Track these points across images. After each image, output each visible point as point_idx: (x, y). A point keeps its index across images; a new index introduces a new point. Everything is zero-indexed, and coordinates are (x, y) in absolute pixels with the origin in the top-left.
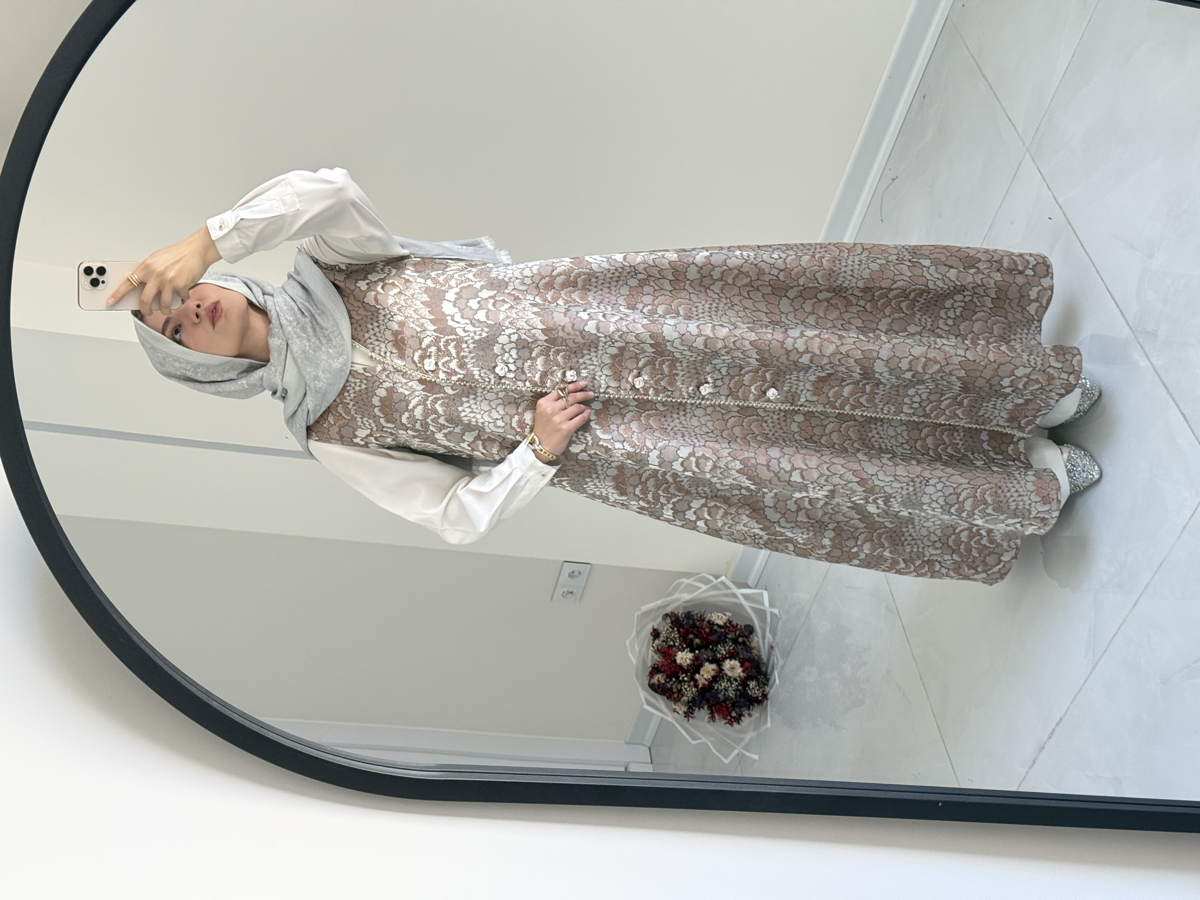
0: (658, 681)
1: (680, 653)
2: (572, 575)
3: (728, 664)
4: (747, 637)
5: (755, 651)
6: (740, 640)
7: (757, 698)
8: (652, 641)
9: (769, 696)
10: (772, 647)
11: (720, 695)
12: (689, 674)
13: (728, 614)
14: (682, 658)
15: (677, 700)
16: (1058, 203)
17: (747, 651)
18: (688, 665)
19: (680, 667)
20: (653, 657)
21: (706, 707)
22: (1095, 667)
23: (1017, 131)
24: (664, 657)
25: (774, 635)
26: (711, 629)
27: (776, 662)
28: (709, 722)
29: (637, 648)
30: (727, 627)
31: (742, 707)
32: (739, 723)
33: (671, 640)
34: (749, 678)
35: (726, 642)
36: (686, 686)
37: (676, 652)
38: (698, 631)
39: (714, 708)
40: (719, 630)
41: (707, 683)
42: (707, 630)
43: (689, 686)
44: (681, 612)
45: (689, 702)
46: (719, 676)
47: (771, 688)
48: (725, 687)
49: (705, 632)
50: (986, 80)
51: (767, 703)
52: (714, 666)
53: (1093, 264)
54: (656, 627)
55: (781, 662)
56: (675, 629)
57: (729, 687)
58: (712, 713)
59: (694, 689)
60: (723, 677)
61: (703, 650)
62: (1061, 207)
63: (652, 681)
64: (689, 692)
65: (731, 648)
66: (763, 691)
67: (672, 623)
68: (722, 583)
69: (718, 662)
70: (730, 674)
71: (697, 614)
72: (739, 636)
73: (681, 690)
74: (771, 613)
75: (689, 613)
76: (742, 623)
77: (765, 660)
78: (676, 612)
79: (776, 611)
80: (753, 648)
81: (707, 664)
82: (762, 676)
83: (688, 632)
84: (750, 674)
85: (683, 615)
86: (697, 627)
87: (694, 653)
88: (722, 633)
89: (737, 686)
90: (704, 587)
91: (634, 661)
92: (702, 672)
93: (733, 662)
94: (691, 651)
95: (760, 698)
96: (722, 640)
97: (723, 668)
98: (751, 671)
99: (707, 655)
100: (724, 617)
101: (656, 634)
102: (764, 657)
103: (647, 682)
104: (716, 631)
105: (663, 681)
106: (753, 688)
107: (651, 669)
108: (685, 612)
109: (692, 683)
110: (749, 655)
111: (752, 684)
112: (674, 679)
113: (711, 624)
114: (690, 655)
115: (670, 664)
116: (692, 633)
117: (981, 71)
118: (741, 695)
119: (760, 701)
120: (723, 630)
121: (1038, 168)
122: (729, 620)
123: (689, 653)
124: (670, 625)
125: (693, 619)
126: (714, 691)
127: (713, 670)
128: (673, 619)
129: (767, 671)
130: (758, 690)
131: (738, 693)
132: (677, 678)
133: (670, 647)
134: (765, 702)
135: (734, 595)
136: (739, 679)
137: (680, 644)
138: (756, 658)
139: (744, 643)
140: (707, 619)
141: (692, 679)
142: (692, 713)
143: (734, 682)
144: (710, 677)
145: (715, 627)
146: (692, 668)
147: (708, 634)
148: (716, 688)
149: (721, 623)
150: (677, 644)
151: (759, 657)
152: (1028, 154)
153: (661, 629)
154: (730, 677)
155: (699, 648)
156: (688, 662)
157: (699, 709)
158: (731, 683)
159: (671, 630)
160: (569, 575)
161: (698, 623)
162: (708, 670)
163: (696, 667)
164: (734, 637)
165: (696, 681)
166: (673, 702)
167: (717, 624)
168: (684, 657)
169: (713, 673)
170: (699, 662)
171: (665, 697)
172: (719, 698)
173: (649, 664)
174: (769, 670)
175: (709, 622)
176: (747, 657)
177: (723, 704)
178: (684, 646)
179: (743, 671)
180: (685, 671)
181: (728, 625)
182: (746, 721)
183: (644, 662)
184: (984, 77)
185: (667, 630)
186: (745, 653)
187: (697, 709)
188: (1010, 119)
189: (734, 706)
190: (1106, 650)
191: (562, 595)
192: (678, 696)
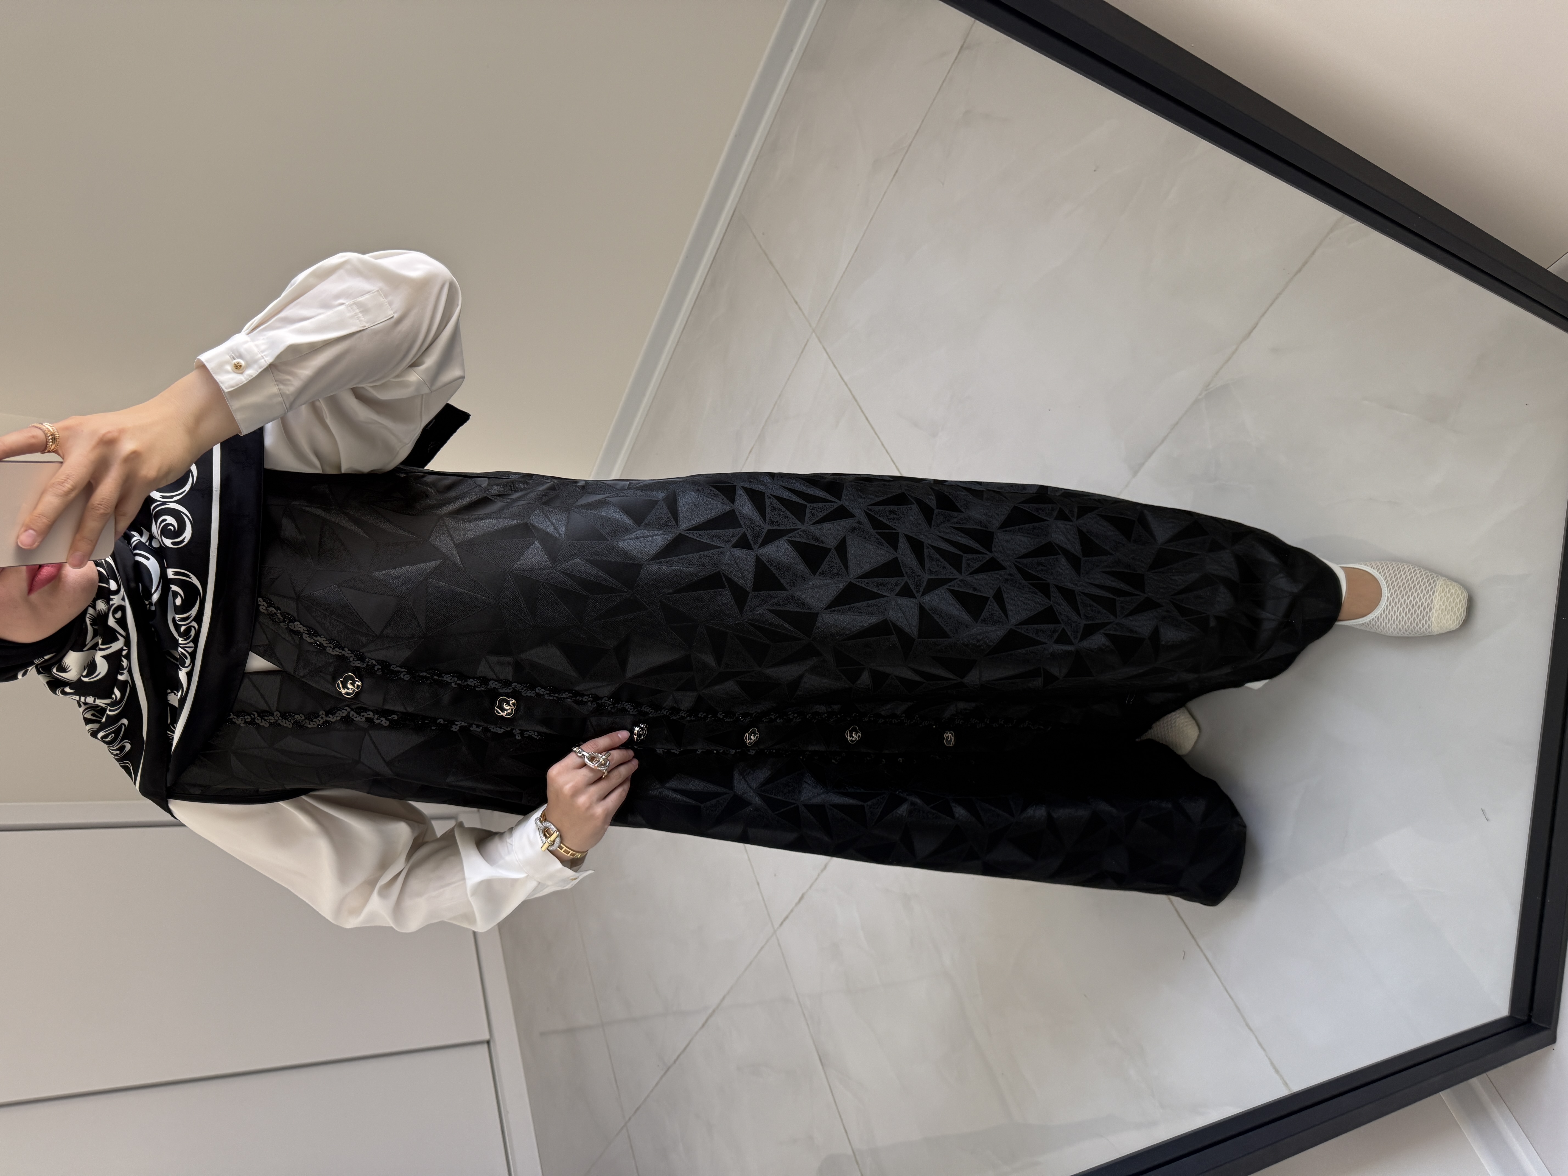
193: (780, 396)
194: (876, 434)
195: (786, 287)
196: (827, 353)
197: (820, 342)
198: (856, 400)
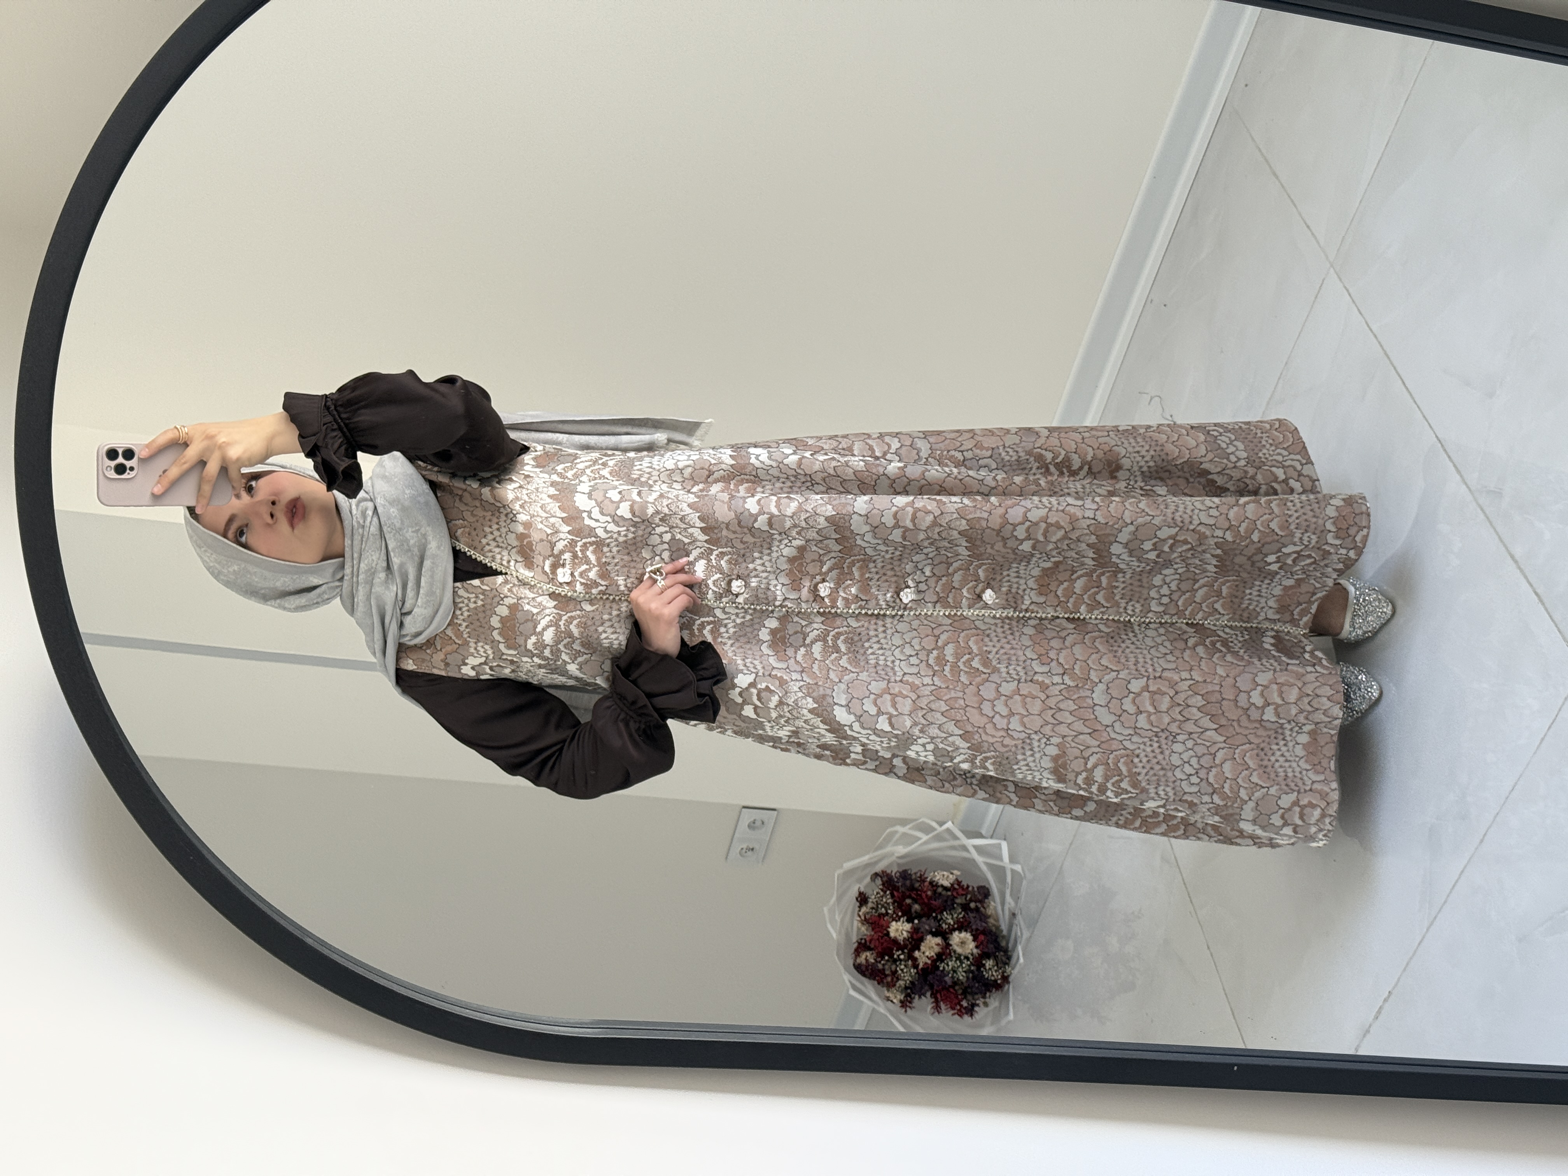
0: (867, 960)
1: (894, 923)
2: (752, 826)
3: (957, 937)
4: (981, 902)
5: (991, 921)
6: (972, 905)
7: (996, 981)
8: (858, 909)
9: (1011, 979)
10: (1014, 915)
11: (947, 979)
12: (906, 951)
13: (955, 872)
14: (897, 930)
15: (890, 986)
16: (1371, 330)
17: (981, 920)
18: (905, 938)
19: (895, 941)
20: (859, 929)
21: (928, 994)
22: (1432, 924)
23: (1318, 242)
24: (873, 929)
25: (1017, 899)
26: (935, 892)
27: (1019, 934)
28: (933, 1013)
29: (838, 918)
30: (955, 889)
31: (976, 994)
32: (972, 1015)
33: (883, 906)
34: (985, 955)
35: (954, 908)
36: (902, 967)
37: (890, 923)
38: (917, 895)
39: (939, 996)
40: (944, 893)
41: (929, 962)
42: (929, 893)
43: (905, 966)
44: (894, 870)
45: (906, 988)
46: (945, 953)
47: (1013, 969)
48: (953, 967)
49: (927, 895)
50: (1277, 177)
51: (1008, 989)
52: (938, 940)
53: (1418, 407)
54: (862, 890)
55: (1026, 934)
56: (888, 892)
57: (958, 967)
58: (937, 1002)
59: (912, 970)
60: (950, 954)
61: (924, 919)
62: (1375, 336)
63: (858, 961)
64: (907, 974)
65: (961, 916)
66: (1003, 972)
67: (883, 884)
68: (948, 830)
69: (944, 935)
70: (959, 950)
71: (915, 873)
72: (971, 900)
73: (896, 971)
74: (1012, 870)
75: (905, 871)
76: (974, 884)
77: (1005, 932)
78: (889, 871)
79: (1018, 868)
80: (989, 917)
81: (929, 937)
82: (1002, 953)
83: (904, 897)
84: (986, 950)
85: (898, 874)
86: (917, 890)
87: (913, 923)
88: (948, 896)
89: (969, 966)
90: (925, 838)
91: (835, 935)
92: (922, 948)
93: (963, 934)
94: (908, 921)
95: (999, 982)
96: (948, 905)
97: (951, 942)
98: (987, 947)
99: (929, 925)
100: (951, 876)
101: (862, 899)
102: (1004, 927)
103: (851, 962)
104: (940, 894)
105: (873, 961)
106: (990, 969)
107: (856, 945)
108: (901, 870)
109: (910, 962)
110: (984, 924)
111: (989, 963)
112: (887, 958)
113: (933, 885)
114: (908, 926)
115: (882, 937)
116: (910, 897)
117: (1270, 167)
118: (974, 978)
119: (999, 985)
120: (949, 893)
121: (1345, 287)
122: (957, 880)
123: (906, 923)
124: (881, 887)
125: (911, 880)
126: (939, 973)
127: (938, 945)
128: (885, 879)
129: (1008, 947)
130: (996, 971)
131: (971, 975)
132: (891, 956)
133: (881, 916)
134: (1007, 987)
135: (964, 848)
136: (971, 957)
137: (894, 912)
138: (994, 929)
139: (977, 909)
140: (928, 880)
141: (911, 957)
142: (910, 1002)
143: (965, 961)
144: (933, 954)
145: (940, 890)
146: (911, 943)
147: (930, 898)
148: (941, 968)
149: (946, 884)
150: (890, 911)
151: (998, 928)
152: (1332, 270)
153: (869, 892)
154: (960, 955)
155: (919, 916)
156: (905, 934)
157: (920, 997)
158: (961, 963)
159: (882, 893)
160: (749, 826)
161: (917, 885)
162: (931, 946)
163: (915, 941)
164: (964, 901)
165: (915, 960)
166: (885, 989)
167: (942, 886)
168: (899, 929)
169: (937, 949)
170: (920, 935)
171: (876, 982)
172: (946, 982)
173: (854, 939)
174: (1010, 945)
175: (931, 883)
176: (981, 929)
177: (951, 990)
178: (900, 914)
179: (977, 947)
180: (901, 947)
181: (956, 886)
182: (981, 1012)
183: (848, 936)
184: (1275, 174)
185: (878, 893)
186: (978, 922)
187: (917, 997)
188: (1308, 227)
189: (965, 993)
190: (1445, 902)
191: (740, 853)
192: (892, 979)
193: (1286, 363)
194: (1415, 402)
195: (1295, 206)
196: (1350, 295)
197: (1340, 280)
198: (1389, 358)
